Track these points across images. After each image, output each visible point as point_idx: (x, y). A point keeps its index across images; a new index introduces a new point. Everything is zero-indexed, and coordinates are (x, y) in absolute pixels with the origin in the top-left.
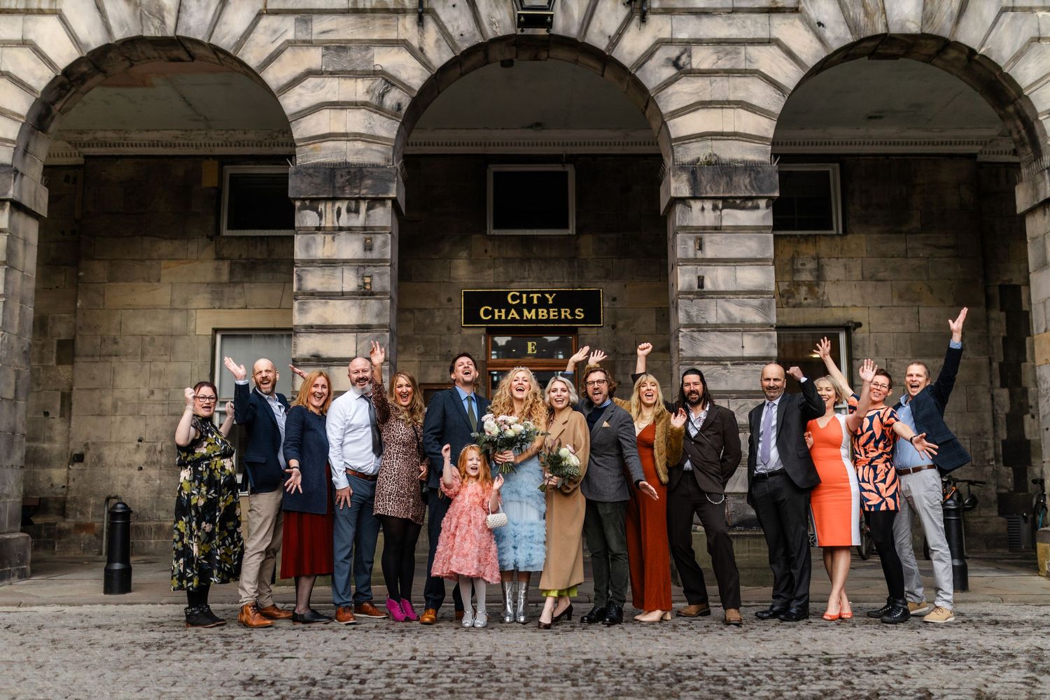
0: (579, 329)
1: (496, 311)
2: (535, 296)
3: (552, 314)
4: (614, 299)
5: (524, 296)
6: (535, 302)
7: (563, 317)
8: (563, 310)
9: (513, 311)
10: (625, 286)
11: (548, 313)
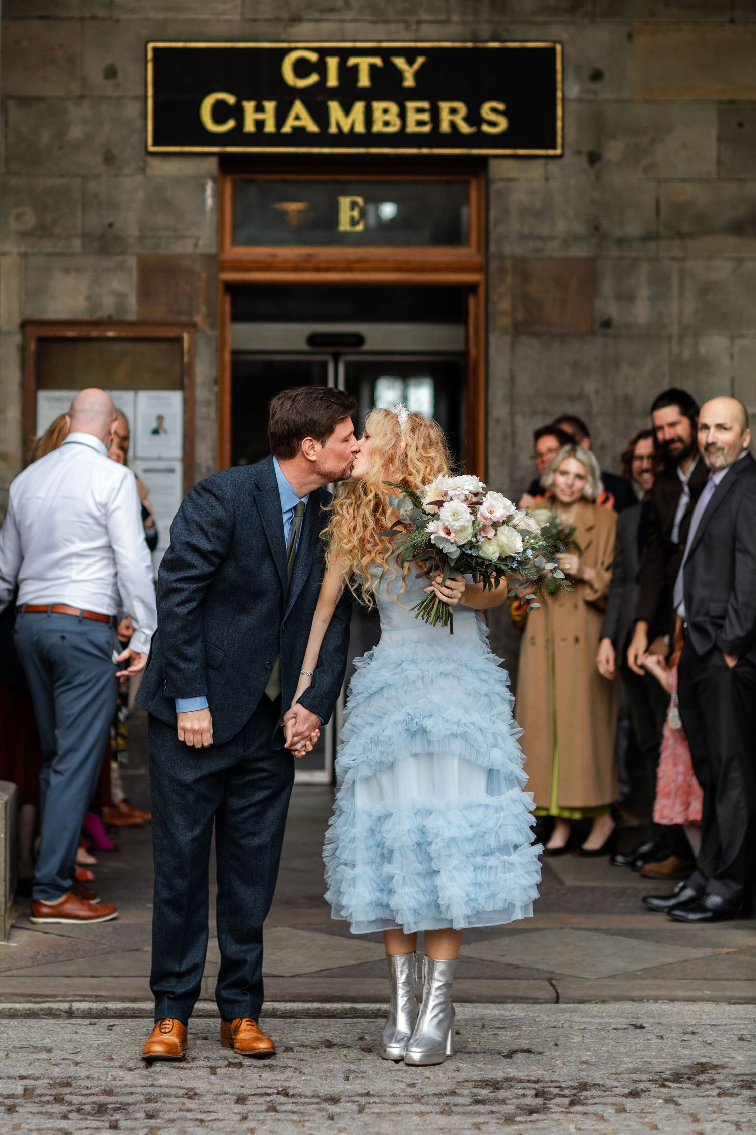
0: (494, 165)
1: (249, 106)
2: (364, 63)
3: (412, 117)
4: (597, 76)
5: (332, 63)
6: (364, 81)
7: (445, 127)
8: (445, 106)
9: (298, 108)
10: (630, 36)
11: (402, 115)
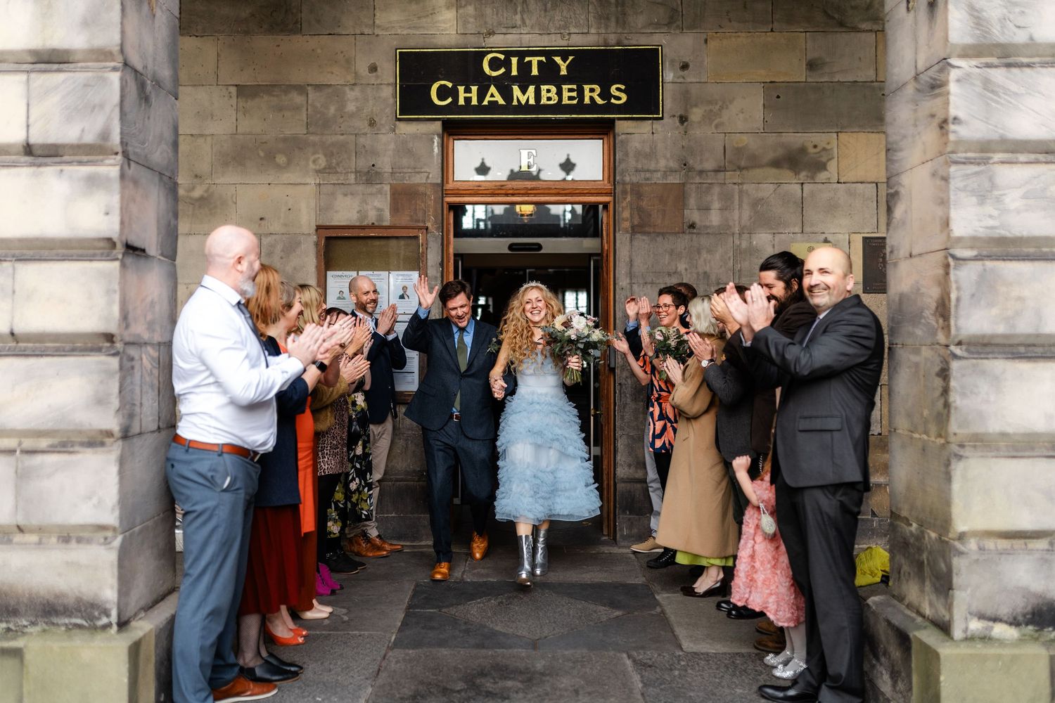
0: (617, 123)
1: (461, 89)
2: (535, 60)
3: (566, 94)
4: (685, 67)
5: (514, 60)
6: (535, 72)
7: (587, 101)
8: (587, 88)
9: (493, 89)
10: (706, 41)
11: (559, 93)
